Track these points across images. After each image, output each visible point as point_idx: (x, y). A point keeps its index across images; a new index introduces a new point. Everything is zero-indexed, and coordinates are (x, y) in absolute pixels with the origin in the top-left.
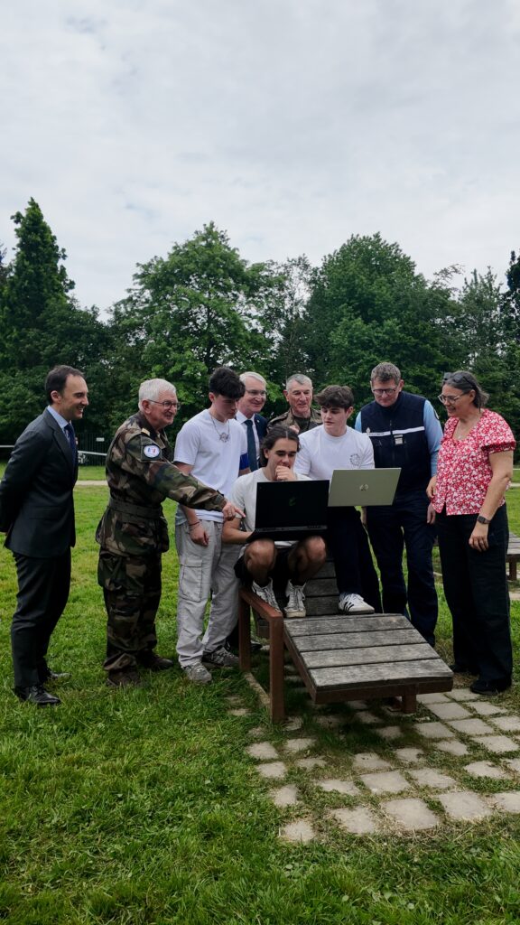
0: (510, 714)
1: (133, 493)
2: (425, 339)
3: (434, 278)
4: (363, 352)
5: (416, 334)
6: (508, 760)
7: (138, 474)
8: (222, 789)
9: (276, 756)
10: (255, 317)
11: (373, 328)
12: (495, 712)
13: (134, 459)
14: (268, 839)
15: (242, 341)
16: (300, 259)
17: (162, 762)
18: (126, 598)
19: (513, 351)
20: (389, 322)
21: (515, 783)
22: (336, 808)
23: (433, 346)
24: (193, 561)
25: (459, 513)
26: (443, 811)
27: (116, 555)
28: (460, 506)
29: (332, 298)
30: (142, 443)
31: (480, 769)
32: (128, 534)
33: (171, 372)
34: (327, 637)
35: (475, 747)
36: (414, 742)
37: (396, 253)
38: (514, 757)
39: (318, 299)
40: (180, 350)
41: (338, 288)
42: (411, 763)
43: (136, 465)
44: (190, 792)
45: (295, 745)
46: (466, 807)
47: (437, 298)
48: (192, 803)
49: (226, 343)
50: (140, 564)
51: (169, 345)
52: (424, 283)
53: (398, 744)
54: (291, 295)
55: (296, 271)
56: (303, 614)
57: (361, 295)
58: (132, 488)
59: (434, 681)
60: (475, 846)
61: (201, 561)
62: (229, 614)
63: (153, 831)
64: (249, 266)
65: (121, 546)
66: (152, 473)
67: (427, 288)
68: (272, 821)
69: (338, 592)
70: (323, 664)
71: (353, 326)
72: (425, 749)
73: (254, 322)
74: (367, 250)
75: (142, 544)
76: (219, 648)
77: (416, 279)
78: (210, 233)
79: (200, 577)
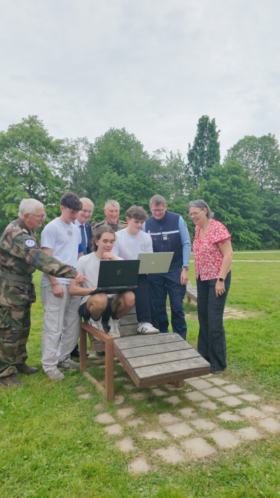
0: (232, 384)
1: (16, 268)
2: (149, 186)
3: (153, 154)
4: (117, 191)
5: (145, 183)
6: (239, 410)
7: (21, 257)
8: (88, 445)
9: (113, 421)
10: (58, 168)
11: (123, 178)
12: (224, 383)
13: (18, 248)
14: (123, 473)
15: (50, 181)
16: (84, 138)
17: (46, 432)
18: (12, 332)
19: (192, 193)
20: (131, 175)
21: (247, 423)
22: (157, 449)
23: (153, 189)
24: (53, 308)
25: (207, 279)
26: (215, 443)
27: (5, 306)
28: (207, 275)
29: (100, 161)
30: (24, 238)
31: (226, 417)
32: (13, 293)
33: (7, 197)
34: (140, 349)
35: (220, 404)
36: (188, 404)
37: (133, 139)
38: (241, 408)
39: (93, 160)
40: (13, 185)
41: (104, 155)
42: (190, 417)
43: (20, 251)
44: (69, 449)
45: (124, 413)
46: (226, 440)
47: (155, 164)
48: (72, 456)
49: (40, 182)
50: (21, 310)
51: (7, 182)
52: (148, 156)
53: (180, 406)
54: (79, 158)
55: (81, 145)
56: (119, 336)
57: (116, 160)
58: (16, 265)
59: (201, 370)
60: (238, 462)
61: (58, 308)
62: (73, 338)
63: (51, 478)
64: (54, 140)
65: (8, 300)
66: (31, 256)
67: (149, 159)
68: (123, 461)
69: (137, 322)
70: (141, 365)
71: (112, 177)
72: (195, 408)
73: (57, 171)
74: (118, 136)
75: (22, 299)
76: (67, 358)
77: (144, 154)
78: (32, 120)
79: (57, 318)
